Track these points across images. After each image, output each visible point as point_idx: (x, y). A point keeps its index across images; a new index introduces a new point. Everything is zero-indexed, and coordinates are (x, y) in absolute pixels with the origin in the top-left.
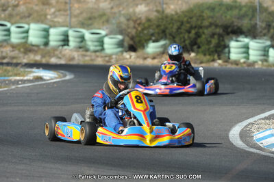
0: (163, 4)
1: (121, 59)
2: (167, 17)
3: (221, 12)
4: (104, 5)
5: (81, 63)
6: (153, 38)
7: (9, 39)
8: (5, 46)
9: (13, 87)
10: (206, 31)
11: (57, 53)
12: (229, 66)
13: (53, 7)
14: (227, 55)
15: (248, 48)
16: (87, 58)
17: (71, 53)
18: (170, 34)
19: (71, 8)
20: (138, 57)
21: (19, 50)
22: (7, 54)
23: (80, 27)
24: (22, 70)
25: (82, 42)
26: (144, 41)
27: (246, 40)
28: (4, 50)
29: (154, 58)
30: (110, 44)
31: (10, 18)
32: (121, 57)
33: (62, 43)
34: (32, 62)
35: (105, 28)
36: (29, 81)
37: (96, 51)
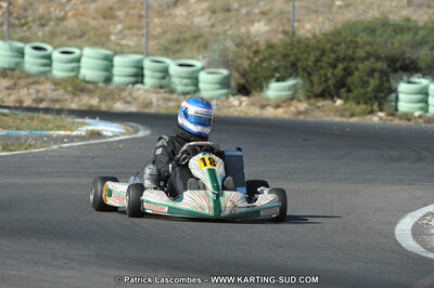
0: (294, 21)
1: (225, 107)
2: (299, 42)
3: (386, 36)
4: (201, 21)
5: (163, 111)
6: (277, 75)
7: (50, 71)
8: (43, 83)
9: (55, 147)
10: (360, 65)
11: (124, 94)
12: (396, 121)
13: (120, 22)
14: (393, 104)
15: (427, 94)
16: (172, 104)
17: (146, 95)
18: (304, 69)
19: (148, 23)
20: (252, 104)
21: (65, 88)
22: (46, 94)
23: (162, 55)
24: (69, 120)
25: (164, 78)
26: (262, 79)
27: (424, 82)
28: (41, 87)
29: (277, 106)
30: (208, 83)
31: (51, 38)
32: (225, 103)
33: (133, 79)
34: (84, 108)
35: (200, 57)
36: (80, 138)
37: (185, 94)
